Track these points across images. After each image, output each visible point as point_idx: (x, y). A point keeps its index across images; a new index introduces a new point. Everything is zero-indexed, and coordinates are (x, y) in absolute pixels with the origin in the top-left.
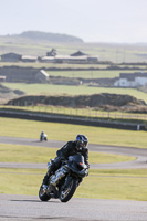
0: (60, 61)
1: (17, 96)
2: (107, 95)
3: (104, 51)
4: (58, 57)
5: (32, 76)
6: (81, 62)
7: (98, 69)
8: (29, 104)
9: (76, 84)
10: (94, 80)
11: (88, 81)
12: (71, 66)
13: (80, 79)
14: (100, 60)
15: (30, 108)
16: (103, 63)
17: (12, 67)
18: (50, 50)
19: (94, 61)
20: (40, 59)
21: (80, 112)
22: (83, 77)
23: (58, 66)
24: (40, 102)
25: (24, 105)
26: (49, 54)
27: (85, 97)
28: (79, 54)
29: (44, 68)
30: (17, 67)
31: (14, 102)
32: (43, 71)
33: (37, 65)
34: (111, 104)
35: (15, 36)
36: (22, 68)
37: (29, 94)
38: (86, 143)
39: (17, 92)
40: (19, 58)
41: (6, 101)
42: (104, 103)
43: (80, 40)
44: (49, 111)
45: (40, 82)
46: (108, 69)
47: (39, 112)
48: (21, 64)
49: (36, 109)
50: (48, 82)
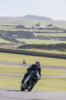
0: (42, 29)
1: (22, 45)
2: (63, 44)
3: (62, 24)
4: (41, 27)
5: (29, 35)
6: (51, 29)
7: (59, 32)
8: (28, 48)
9: (49, 39)
10: (57, 37)
11: (55, 38)
12: (47, 31)
13: (51, 37)
14: (60, 28)
15: (28, 50)
16: (61, 30)
17: (20, 31)
18: (37, 24)
19: (57, 29)
20: (33, 28)
21: (51, 52)
22: (52, 36)
23: (41, 31)
24: (33, 47)
25: (25, 49)
26: (37, 26)
27: (53, 45)
28: (50, 25)
29: (34, 32)
30: (23, 31)
31: (21, 47)
32: (34, 33)
33: (31, 30)
34: (64, 48)
35: (22, 17)
36: (25, 32)
37: (28, 43)
38: (39, 65)
39: (22, 42)
40: (23, 27)
41: (17, 47)
42: (61, 48)
43: (51, 19)
44: (37, 51)
45: (33, 38)
46: (63, 32)
47: (32, 52)
48: (24, 30)
49: (31, 50)
50: (36, 38)
